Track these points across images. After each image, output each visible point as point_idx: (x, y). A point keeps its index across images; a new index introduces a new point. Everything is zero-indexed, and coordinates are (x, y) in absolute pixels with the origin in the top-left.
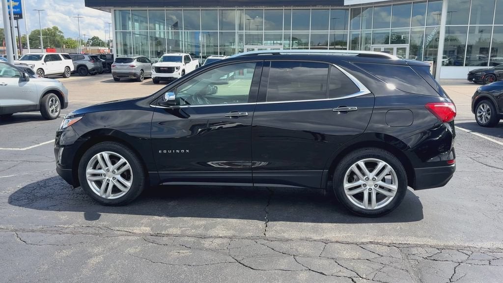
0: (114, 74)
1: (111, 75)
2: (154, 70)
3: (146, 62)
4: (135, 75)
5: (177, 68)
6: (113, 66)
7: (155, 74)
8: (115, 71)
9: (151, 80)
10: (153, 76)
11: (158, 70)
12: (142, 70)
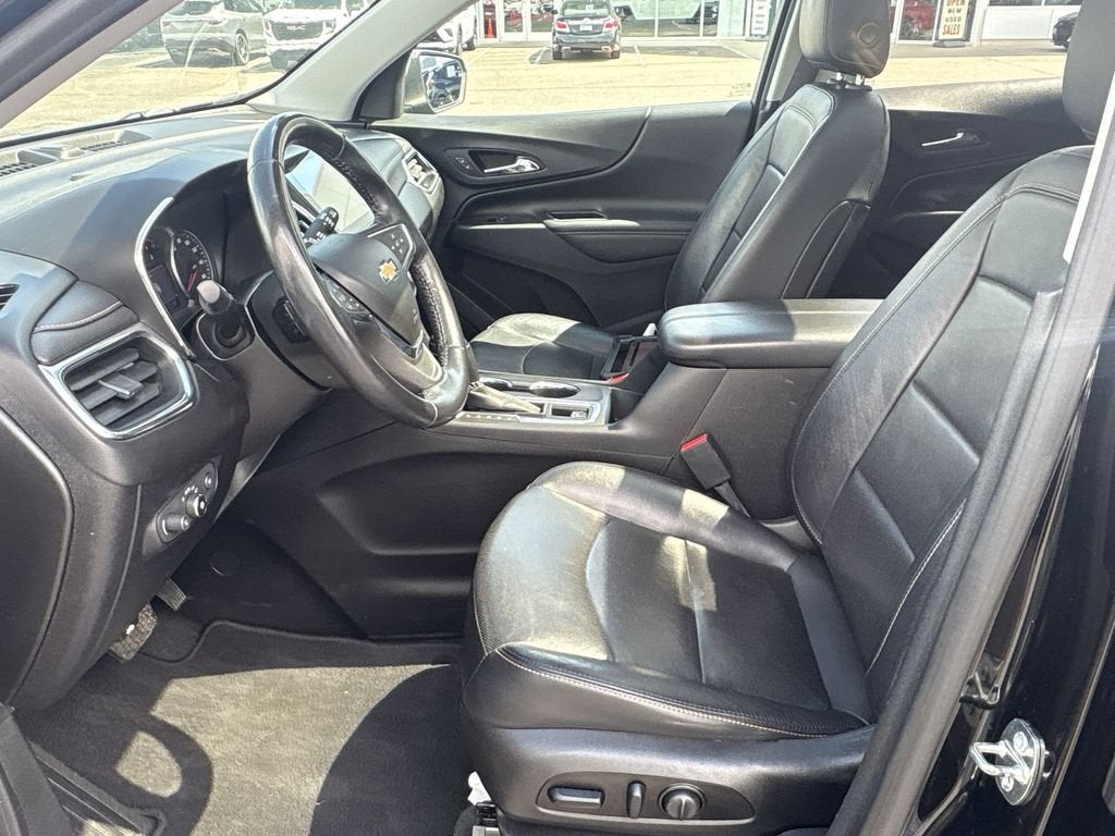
0: (171, 44)
1: (163, 50)
2: (270, 31)
3: (250, 11)
4: (223, 45)
5: (328, 25)
6: (166, 24)
7: (273, 45)
8: (170, 36)
9: (267, 60)
10: (270, 50)
11: (282, 31)
12: (240, 31)
